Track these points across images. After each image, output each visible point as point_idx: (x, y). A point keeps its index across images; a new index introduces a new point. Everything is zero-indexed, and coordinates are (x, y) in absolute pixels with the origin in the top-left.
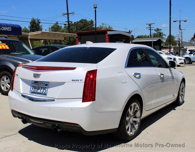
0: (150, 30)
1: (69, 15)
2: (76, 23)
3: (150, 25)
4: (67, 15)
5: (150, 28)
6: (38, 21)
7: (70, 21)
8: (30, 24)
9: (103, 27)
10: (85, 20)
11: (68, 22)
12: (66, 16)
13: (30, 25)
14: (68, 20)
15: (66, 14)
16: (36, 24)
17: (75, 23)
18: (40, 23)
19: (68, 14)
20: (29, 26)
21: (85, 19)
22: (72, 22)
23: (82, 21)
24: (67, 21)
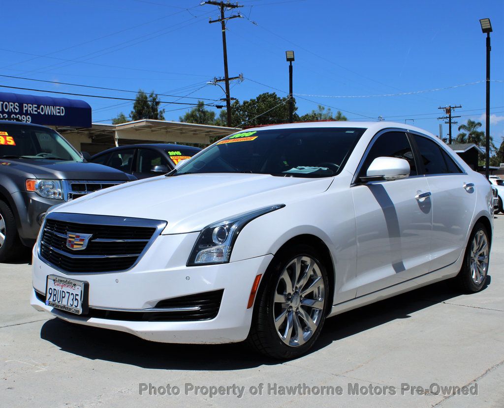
0: (450, 123)
1: (230, 81)
2: (247, 102)
3: (448, 111)
4: (224, 82)
5: (450, 117)
6: (154, 99)
7: (233, 99)
8: (135, 107)
9: (321, 115)
10: (274, 96)
11: (228, 99)
12: (223, 84)
13: (134, 111)
14: (228, 96)
15: (223, 80)
16: (148, 107)
17: (245, 103)
18: (158, 103)
19: (227, 79)
20: (132, 112)
21: (271, 92)
22: (237, 102)
23: (263, 98)
24: (225, 97)
